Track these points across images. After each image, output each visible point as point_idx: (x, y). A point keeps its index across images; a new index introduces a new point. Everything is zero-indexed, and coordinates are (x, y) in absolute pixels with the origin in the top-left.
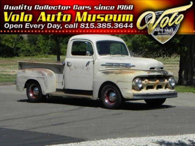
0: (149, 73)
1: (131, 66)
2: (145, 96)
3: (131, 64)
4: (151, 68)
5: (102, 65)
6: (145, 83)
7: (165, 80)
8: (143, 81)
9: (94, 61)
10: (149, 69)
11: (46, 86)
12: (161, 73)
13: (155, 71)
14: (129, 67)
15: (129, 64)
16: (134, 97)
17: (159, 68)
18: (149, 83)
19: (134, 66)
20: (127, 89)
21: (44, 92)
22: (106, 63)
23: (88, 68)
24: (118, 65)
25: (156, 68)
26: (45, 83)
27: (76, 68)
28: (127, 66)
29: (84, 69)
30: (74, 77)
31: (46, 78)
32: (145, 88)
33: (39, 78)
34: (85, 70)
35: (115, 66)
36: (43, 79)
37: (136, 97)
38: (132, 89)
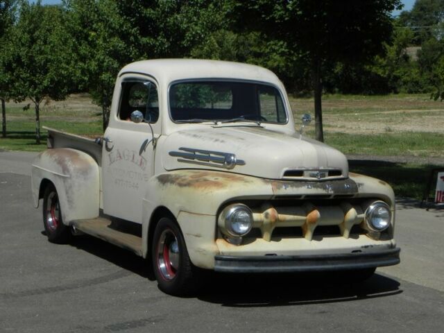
0: (279, 188)
1: (234, 163)
2: (257, 263)
3: (234, 155)
4: (287, 173)
5: (172, 154)
6: (266, 221)
7: (349, 210)
8: (260, 211)
9: (154, 141)
10: (281, 176)
11: (69, 201)
12: (325, 188)
13: (305, 182)
14: (229, 164)
15: (231, 155)
16: (216, 264)
18: (277, 220)
19: (241, 163)
20: (199, 236)
21: (65, 218)
22: (181, 149)
23: (143, 161)
24: (205, 156)
25: (306, 173)
26: (67, 193)
27: (120, 157)
28: (226, 161)
29: (135, 161)
30: (116, 183)
31: (70, 178)
32: (267, 235)
33: (57, 178)
34: (136, 163)
35: (199, 158)
36: (64, 182)
37: (221, 265)
38: (216, 238)
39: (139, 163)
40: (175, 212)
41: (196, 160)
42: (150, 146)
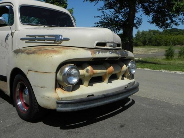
1: (62, 40)
3: (61, 36)
4: (98, 44)
5: (22, 39)
6: (87, 74)
7: (123, 66)
8: (83, 69)
9: (12, 34)
10: (94, 46)
12: (117, 54)
13: (107, 49)
14: (58, 41)
15: (60, 35)
16: (58, 107)
17: (115, 43)
18: (94, 74)
19: (67, 39)
20: (44, 88)
22: (27, 36)
23: (7, 45)
24: (42, 38)
25: (108, 44)
28: (56, 40)
29: (3, 45)
32: (86, 83)
34: (3, 47)
35: (38, 39)
37: (61, 107)
38: (56, 88)
39: (5, 46)
40: (25, 72)
41: (36, 41)
42: (10, 37)
